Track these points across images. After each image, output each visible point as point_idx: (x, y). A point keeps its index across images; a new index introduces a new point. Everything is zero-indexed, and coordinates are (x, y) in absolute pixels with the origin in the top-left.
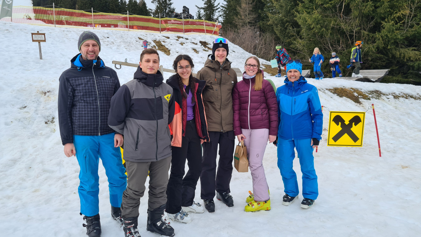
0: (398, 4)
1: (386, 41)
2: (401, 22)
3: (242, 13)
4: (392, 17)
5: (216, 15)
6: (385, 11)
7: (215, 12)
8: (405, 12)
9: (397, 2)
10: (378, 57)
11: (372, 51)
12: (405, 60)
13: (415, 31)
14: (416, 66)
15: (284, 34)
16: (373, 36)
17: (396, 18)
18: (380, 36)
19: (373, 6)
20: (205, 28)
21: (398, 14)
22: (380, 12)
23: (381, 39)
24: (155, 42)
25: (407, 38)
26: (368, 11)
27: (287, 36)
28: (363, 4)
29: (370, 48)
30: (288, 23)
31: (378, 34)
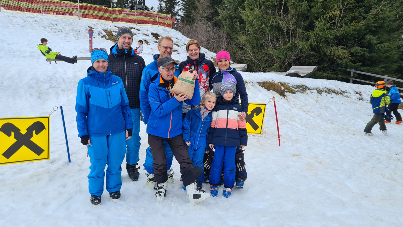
0: (330, 5)
1: (318, 39)
2: (331, 22)
3: (199, 7)
4: (324, 17)
5: (177, 8)
6: (319, 11)
7: (175, 5)
8: (335, 12)
9: (329, 2)
10: (311, 54)
11: (305, 48)
12: (335, 58)
13: (344, 31)
14: (344, 63)
15: (232, 30)
16: (307, 35)
17: (327, 18)
18: (313, 35)
19: (307, 6)
20: (158, 20)
21: (330, 14)
22: (314, 12)
23: (314, 37)
24: (106, 32)
25: (336, 37)
26: (304, 10)
27: (235, 31)
28: (299, 3)
29: (303, 46)
30: (236, 19)
31: (312, 32)
